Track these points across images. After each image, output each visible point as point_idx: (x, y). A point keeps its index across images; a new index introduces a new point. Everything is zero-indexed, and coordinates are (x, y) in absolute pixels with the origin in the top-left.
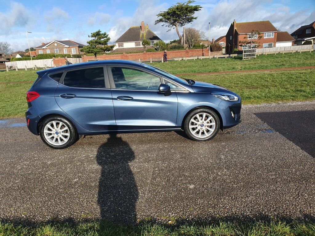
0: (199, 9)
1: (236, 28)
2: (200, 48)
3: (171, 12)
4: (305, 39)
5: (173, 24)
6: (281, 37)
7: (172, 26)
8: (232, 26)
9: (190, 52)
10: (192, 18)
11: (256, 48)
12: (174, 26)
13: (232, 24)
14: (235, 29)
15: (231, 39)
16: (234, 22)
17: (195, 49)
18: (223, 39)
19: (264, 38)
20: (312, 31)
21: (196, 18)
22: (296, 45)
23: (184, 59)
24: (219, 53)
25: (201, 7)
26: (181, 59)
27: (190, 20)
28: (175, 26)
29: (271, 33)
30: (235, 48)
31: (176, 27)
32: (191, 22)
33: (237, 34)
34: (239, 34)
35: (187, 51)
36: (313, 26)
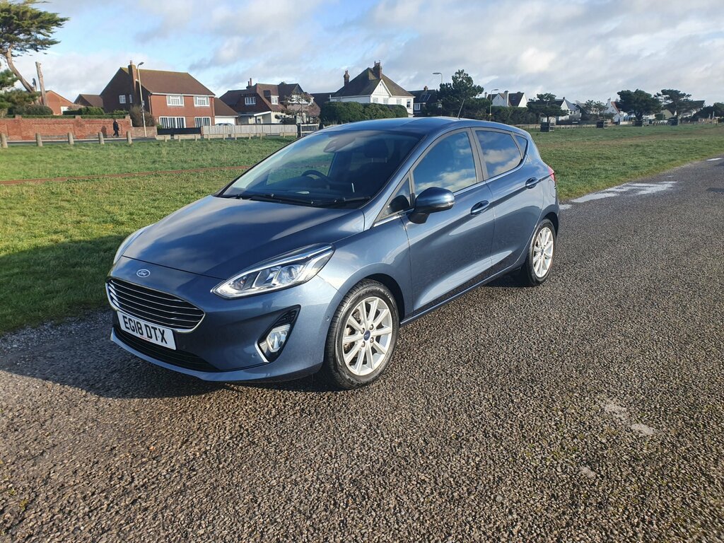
1: (137, 80)
2: (108, 118)
9: (86, 126)
15: (123, 102)
17: (97, 120)
20: (257, 102)
22: (241, 124)
28: (4, 53)
31: (7, 58)
34: (151, 94)
35: (77, 121)
36: (258, 92)
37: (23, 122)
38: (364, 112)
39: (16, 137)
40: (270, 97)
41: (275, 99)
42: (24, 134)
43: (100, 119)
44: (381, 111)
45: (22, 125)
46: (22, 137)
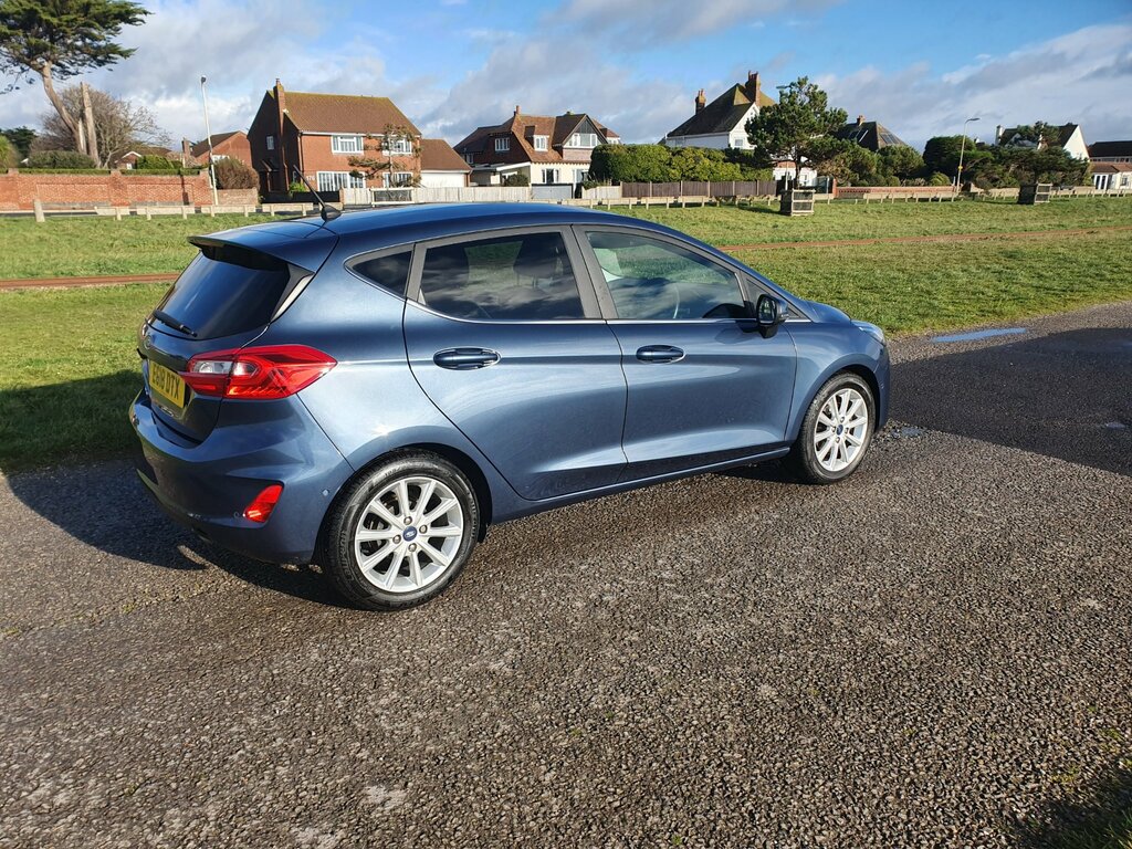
0: (138, 16)
1: (285, 111)
2: (171, 173)
3: (18, 13)
4: (499, 169)
5: (28, 64)
6: (432, 156)
7: (18, 69)
8: (270, 103)
9: (129, 186)
10: (114, 49)
11: (411, 188)
12: (32, 73)
13: (267, 93)
14: (285, 114)
15: (271, 147)
16: (275, 89)
17: (149, 177)
18: (225, 143)
19: (333, 151)
20: (510, 146)
21: (125, 54)
22: (475, 184)
23: (141, 211)
24: (249, 196)
25: (145, 13)
26: (126, 211)
27: (103, 56)
28: (40, 70)
29: (352, 137)
30: (291, 181)
31: (43, 76)
32: (108, 66)
33: (291, 133)
34: (302, 135)
35: (114, 179)
36: (514, 129)
37: (21, 180)
38: (670, 164)
39: (10, 204)
40: (532, 138)
41: (542, 143)
42: (23, 199)
43: (154, 176)
44: (707, 161)
45: (20, 185)
46: (20, 205)
